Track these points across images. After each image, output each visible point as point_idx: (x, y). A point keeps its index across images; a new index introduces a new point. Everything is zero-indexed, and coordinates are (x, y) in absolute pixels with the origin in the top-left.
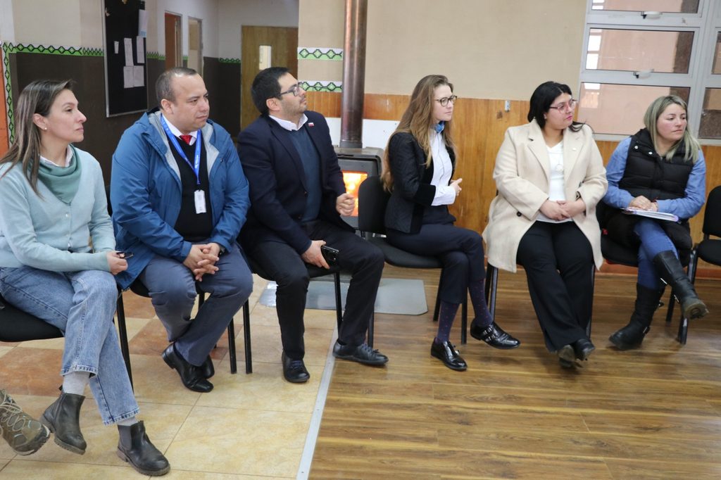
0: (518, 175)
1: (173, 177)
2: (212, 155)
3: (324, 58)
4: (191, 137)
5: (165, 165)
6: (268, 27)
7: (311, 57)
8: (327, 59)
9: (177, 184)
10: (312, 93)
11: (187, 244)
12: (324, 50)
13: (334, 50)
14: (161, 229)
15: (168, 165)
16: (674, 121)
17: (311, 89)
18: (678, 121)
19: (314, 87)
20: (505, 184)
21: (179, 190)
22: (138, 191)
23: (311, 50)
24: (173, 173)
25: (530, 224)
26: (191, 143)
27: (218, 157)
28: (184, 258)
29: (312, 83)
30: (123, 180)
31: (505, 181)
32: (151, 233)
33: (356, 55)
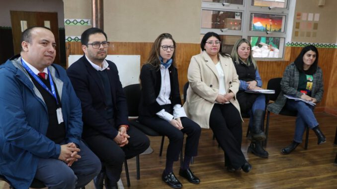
0: (202, 81)
1: (41, 103)
2: (60, 85)
3: (79, 24)
4: (45, 74)
5: (34, 96)
6: (24, 12)
7: (72, 24)
8: (80, 25)
9: (44, 107)
10: (74, 43)
11: (57, 146)
12: (79, 20)
13: (84, 20)
14: (40, 139)
15: (36, 95)
16: (244, 51)
17: (73, 41)
18: (246, 50)
19: (75, 39)
20: (198, 86)
21: (46, 111)
22: (18, 117)
23: (72, 20)
24: (40, 100)
25: (213, 105)
26: (46, 77)
27: (64, 85)
28: (58, 155)
29: (73, 38)
30: (7, 108)
31: (198, 84)
32: (35, 143)
33: (99, 22)
